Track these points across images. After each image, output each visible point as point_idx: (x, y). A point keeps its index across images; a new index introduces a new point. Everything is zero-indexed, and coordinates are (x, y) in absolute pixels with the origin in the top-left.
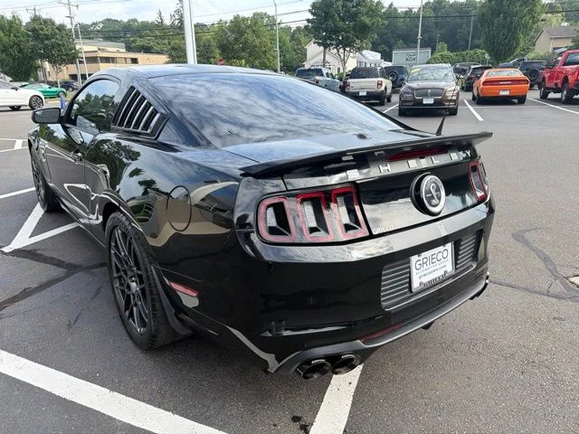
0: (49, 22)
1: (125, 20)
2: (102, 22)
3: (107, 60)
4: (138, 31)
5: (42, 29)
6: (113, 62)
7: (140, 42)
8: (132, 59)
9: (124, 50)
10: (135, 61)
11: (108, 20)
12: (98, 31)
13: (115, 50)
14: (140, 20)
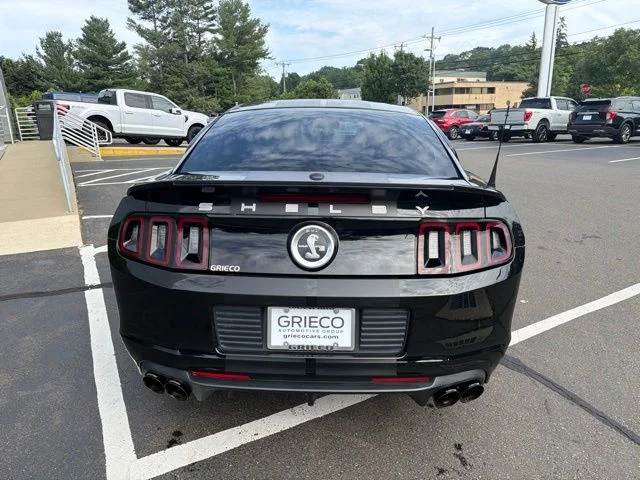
0: (411, 56)
1: (496, 47)
2: (472, 52)
3: (462, 91)
4: (507, 57)
5: (401, 64)
6: (468, 92)
7: (504, 69)
8: (489, 89)
9: (485, 80)
10: (491, 90)
11: (478, 49)
12: (466, 61)
13: (475, 80)
14: (512, 46)
